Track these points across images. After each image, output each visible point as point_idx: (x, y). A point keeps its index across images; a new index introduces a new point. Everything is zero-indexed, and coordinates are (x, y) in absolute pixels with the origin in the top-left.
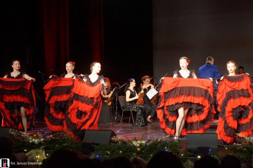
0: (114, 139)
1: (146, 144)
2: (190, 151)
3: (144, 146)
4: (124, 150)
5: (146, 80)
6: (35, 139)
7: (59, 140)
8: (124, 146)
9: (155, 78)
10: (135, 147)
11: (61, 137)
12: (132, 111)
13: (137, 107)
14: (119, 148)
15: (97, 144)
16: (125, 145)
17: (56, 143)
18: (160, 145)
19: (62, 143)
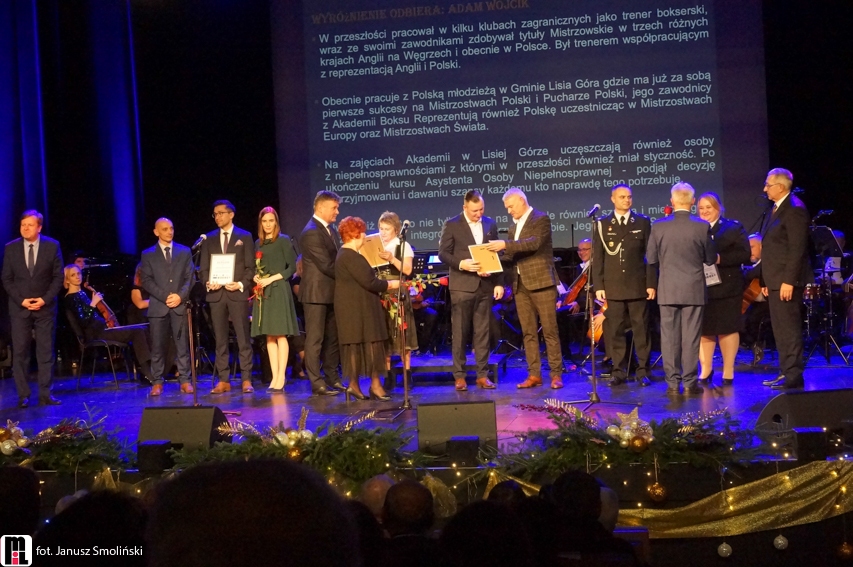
0: (226, 430)
1: (313, 440)
2: (427, 450)
3: (309, 445)
6: (2, 442)
7: (71, 440)
8: (254, 448)
10: (284, 448)
11: (78, 433)
15: (178, 447)
16: (256, 445)
17: (64, 449)
18: (350, 439)
19: (81, 449)
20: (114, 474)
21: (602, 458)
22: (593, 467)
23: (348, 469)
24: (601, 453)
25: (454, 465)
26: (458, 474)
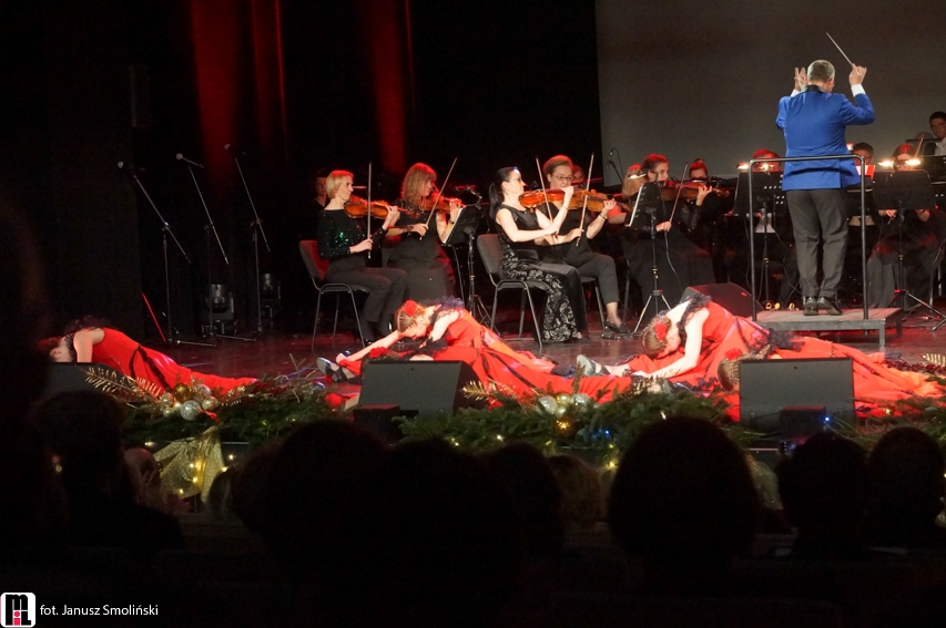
0: (472, 392)
1: (590, 406)
2: (753, 424)
3: (585, 414)
4: (511, 431)
5: (555, 174)
6: (182, 402)
7: (269, 402)
8: (508, 417)
9: (611, 162)
10: (551, 418)
11: (278, 392)
12: (530, 289)
13: (545, 273)
14: (494, 425)
15: (411, 414)
16: (513, 412)
17: (259, 414)
18: (641, 407)
19: (282, 414)
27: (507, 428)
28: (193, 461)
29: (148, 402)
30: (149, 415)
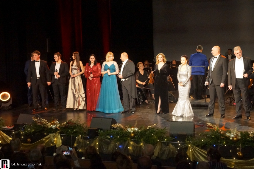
0: (114, 126)
1: (138, 131)
2: (172, 136)
3: (137, 133)
4: (121, 136)
6: (52, 125)
7: (71, 126)
8: (121, 132)
10: (130, 133)
14: (118, 134)
15: (101, 129)
17: (69, 129)
18: (148, 132)
19: (73, 129)
20: (82, 137)
21: (224, 142)
22: (221, 145)
23: (147, 141)
24: (224, 141)
25: (178, 142)
26: (179, 145)
27: (121, 135)
28: (54, 138)
29: (45, 124)
30: (45, 128)
